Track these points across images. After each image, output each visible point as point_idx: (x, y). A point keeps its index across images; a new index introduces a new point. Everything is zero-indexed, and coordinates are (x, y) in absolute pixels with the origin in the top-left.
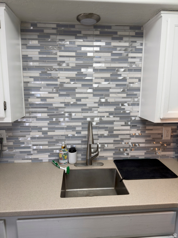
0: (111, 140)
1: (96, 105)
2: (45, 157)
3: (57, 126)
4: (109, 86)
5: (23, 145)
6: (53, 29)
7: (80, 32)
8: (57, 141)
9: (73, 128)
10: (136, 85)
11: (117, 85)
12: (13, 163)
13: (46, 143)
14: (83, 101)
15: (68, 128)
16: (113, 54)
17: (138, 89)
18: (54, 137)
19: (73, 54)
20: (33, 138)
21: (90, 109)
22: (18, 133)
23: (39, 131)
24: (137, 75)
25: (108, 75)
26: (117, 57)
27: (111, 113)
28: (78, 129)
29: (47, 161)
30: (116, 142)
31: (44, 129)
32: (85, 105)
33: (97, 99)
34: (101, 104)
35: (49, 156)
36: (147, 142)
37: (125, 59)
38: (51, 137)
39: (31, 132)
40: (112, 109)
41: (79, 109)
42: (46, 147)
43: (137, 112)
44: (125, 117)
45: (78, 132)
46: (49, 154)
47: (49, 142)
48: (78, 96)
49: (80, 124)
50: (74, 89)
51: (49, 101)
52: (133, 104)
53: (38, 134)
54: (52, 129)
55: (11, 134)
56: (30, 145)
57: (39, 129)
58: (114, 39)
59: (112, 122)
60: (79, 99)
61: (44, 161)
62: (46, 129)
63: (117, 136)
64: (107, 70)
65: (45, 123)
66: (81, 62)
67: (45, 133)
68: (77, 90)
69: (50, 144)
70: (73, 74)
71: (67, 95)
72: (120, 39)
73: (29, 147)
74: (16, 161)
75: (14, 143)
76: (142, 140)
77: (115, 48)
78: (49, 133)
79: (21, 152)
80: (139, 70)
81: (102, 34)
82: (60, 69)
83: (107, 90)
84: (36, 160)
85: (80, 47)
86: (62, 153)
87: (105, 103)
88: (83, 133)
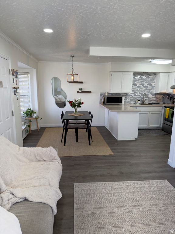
0: (148, 99)
2: (132, 102)
5: (128, 99)
8: (135, 99)
9: (139, 95)
10: (154, 86)
14: (142, 89)
15: (138, 95)
16: (149, 79)
17: (154, 87)
20: (130, 98)
21: (143, 91)
22: (127, 96)
24: (154, 83)
25: (148, 83)
27: (148, 92)
28: (140, 96)
30: (149, 99)
33: (145, 89)
34: (146, 90)
36: (156, 99)
37: (152, 80)
38: (134, 98)
40: (148, 91)
41: (141, 91)
43: (154, 92)
44: (151, 93)
45: (140, 97)
49: (141, 94)
50: (140, 86)
51: (134, 89)
52: (153, 90)
53: (131, 97)
54: (134, 96)
57: (132, 96)
58: (150, 76)
59: (148, 94)
60: (141, 89)
63: (149, 97)
64: (148, 82)
65: (133, 94)
66: (142, 80)
67: (133, 97)
69: (134, 99)
70: (140, 83)
72: (151, 75)
74: (126, 103)
75: (126, 99)
76: (155, 99)
77: (150, 77)
78: (134, 97)
79: (127, 101)
80: (155, 82)
81: (147, 75)
82: (138, 82)
83: (147, 86)
84: (130, 103)
85: (142, 77)
86: (137, 101)
87: (147, 90)
88: (141, 97)
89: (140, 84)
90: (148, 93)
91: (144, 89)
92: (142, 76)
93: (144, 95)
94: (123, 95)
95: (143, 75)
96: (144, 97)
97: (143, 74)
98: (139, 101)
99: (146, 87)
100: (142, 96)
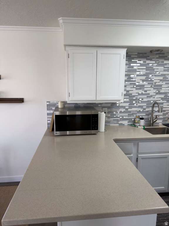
0: (162, 114)
1: (155, 94)
2: (126, 123)
3: (133, 106)
4: (162, 84)
5: (115, 116)
6: (136, 55)
7: (149, 56)
8: (133, 114)
9: (141, 107)
11: (166, 83)
12: (110, 125)
13: (127, 115)
14: (148, 92)
15: (139, 107)
16: (164, 67)
18: (131, 112)
19: (145, 67)
20: (121, 112)
21: (151, 96)
22: (114, 110)
23: (124, 109)
25: (161, 78)
26: (167, 69)
27: (162, 99)
28: (144, 107)
29: (127, 125)
30: (164, 115)
31: (126, 107)
32: (149, 94)
33: (155, 91)
34: (157, 94)
35: (128, 122)
38: (130, 112)
39: (120, 109)
40: (163, 96)
41: (146, 97)
42: (127, 117)
45: (145, 109)
46: (128, 121)
47: (128, 115)
48: (145, 89)
49: (146, 104)
50: (143, 86)
51: (130, 92)
53: (123, 110)
54: (130, 107)
55: (109, 110)
56: (119, 116)
57: (124, 107)
58: (165, 59)
59: (162, 103)
60: (146, 91)
61: (125, 125)
62: (128, 107)
63: (165, 111)
64: (162, 75)
65: (127, 104)
66: (148, 71)
67: (127, 109)
68: (145, 86)
69: (129, 115)
70: (144, 78)
71: (140, 89)
73: (118, 117)
74: (111, 125)
75: (111, 115)
77: (166, 64)
78: (129, 110)
79: (114, 120)
81: (160, 57)
82: (137, 75)
83: (161, 86)
84: (121, 124)
85: (148, 64)
86: (137, 120)
87: (159, 93)
88: (147, 109)
89: (143, 81)
90: (161, 101)
91: (152, 92)
92: (148, 62)
93: (153, 107)
94: (103, 105)
95: (151, 60)
96: (153, 111)
97: (151, 57)
98: (142, 119)
99: (158, 87)
100: (148, 107)
